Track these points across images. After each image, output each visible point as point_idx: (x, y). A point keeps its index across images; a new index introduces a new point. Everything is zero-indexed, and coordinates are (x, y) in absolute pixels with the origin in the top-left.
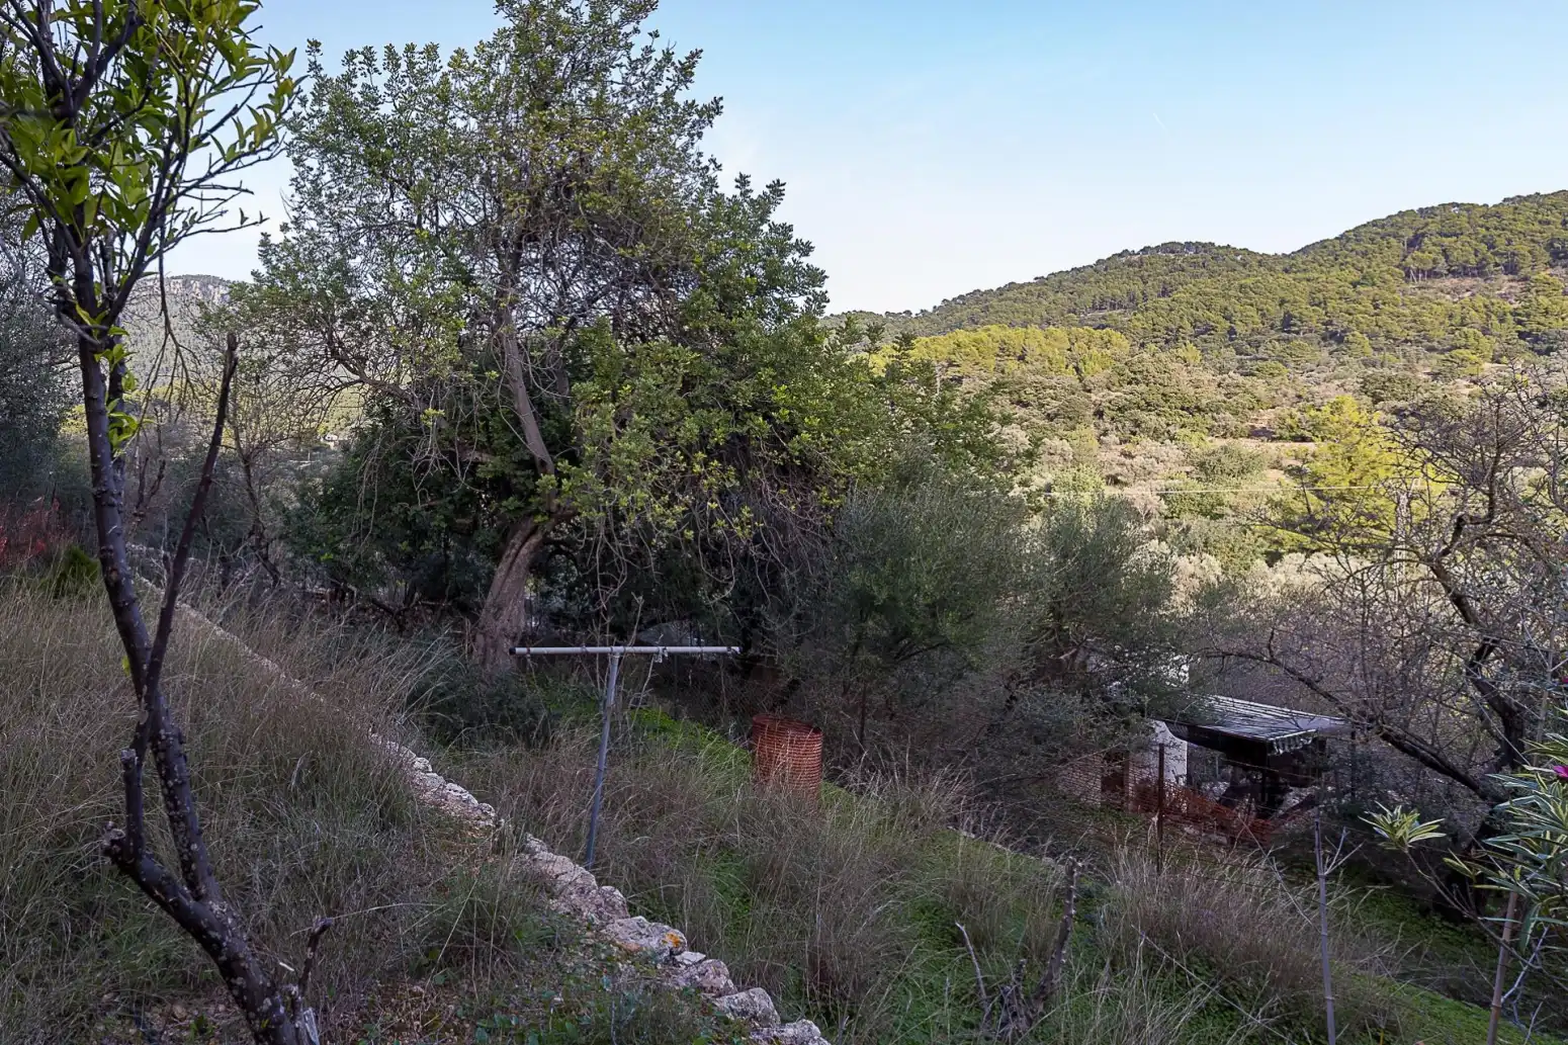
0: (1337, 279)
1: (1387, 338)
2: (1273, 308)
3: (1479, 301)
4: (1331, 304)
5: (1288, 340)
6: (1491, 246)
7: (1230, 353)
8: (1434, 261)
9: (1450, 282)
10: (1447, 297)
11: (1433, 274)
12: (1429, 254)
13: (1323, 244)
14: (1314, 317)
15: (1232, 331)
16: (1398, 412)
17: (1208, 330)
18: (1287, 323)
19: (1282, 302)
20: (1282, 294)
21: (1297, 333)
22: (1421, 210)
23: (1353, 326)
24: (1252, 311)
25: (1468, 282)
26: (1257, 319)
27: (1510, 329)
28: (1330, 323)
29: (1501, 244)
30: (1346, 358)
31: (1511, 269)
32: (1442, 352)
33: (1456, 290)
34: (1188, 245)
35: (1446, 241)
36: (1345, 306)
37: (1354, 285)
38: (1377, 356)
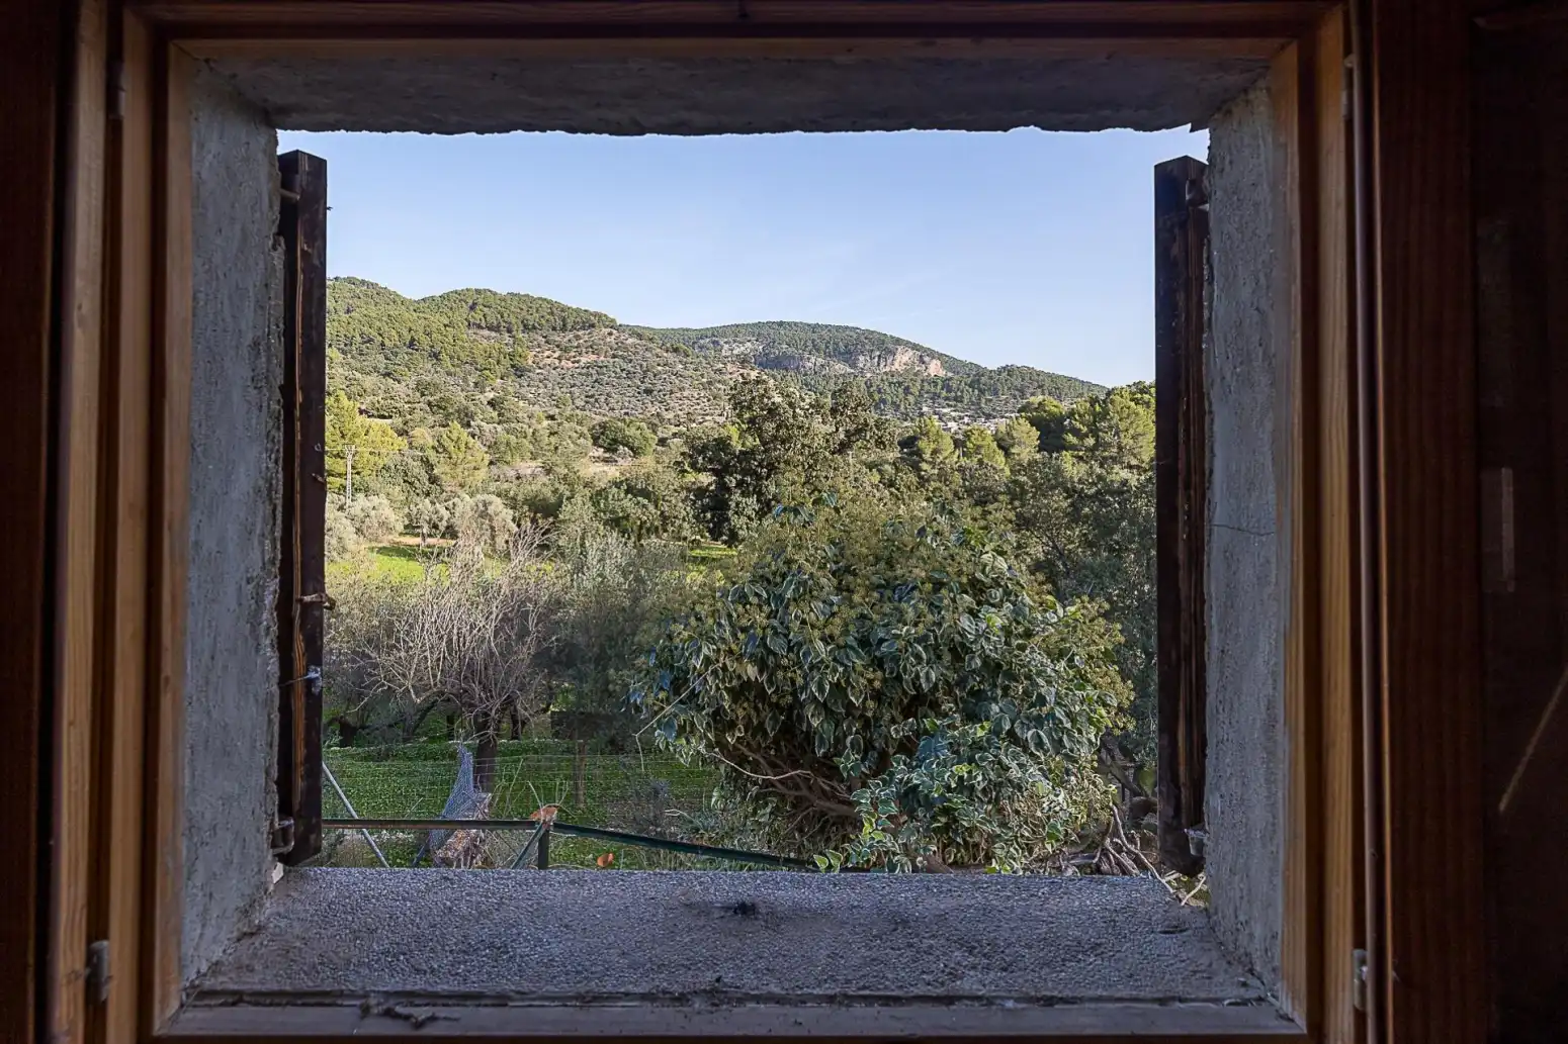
0: (438, 320)
1: (458, 359)
2: (405, 332)
3: (497, 346)
4: (434, 335)
5: (412, 354)
6: (502, 317)
7: (381, 358)
8: (480, 320)
9: (486, 332)
10: (486, 340)
11: (479, 327)
12: (478, 316)
13: (433, 298)
14: (425, 341)
15: (383, 344)
16: (429, 404)
17: (370, 341)
18: (411, 344)
19: (410, 330)
20: (410, 324)
21: (417, 350)
22: (476, 290)
23: (443, 350)
24: (394, 333)
25: (493, 334)
26: (397, 338)
27: (506, 362)
28: (432, 347)
29: (505, 315)
30: (439, 369)
31: (509, 331)
32: (481, 371)
33: (488, 338)
34: (363, 282)
35: (485, 309)
36: (440, 338)
37: (445, 326)
38: (453, 370)
